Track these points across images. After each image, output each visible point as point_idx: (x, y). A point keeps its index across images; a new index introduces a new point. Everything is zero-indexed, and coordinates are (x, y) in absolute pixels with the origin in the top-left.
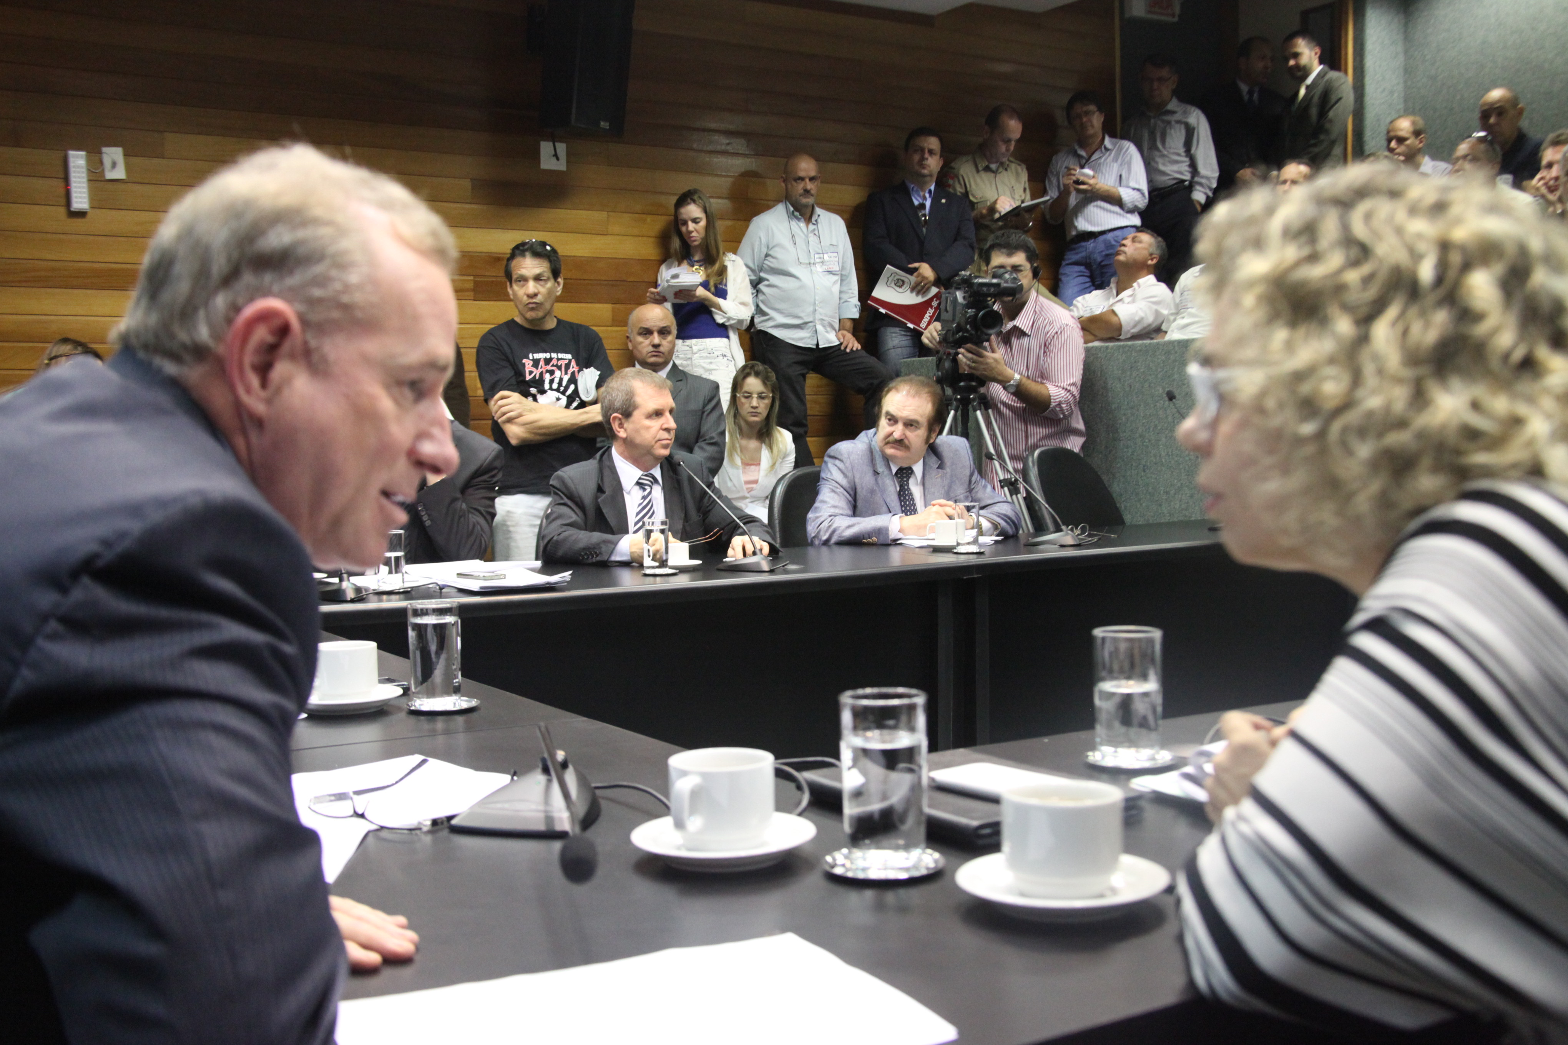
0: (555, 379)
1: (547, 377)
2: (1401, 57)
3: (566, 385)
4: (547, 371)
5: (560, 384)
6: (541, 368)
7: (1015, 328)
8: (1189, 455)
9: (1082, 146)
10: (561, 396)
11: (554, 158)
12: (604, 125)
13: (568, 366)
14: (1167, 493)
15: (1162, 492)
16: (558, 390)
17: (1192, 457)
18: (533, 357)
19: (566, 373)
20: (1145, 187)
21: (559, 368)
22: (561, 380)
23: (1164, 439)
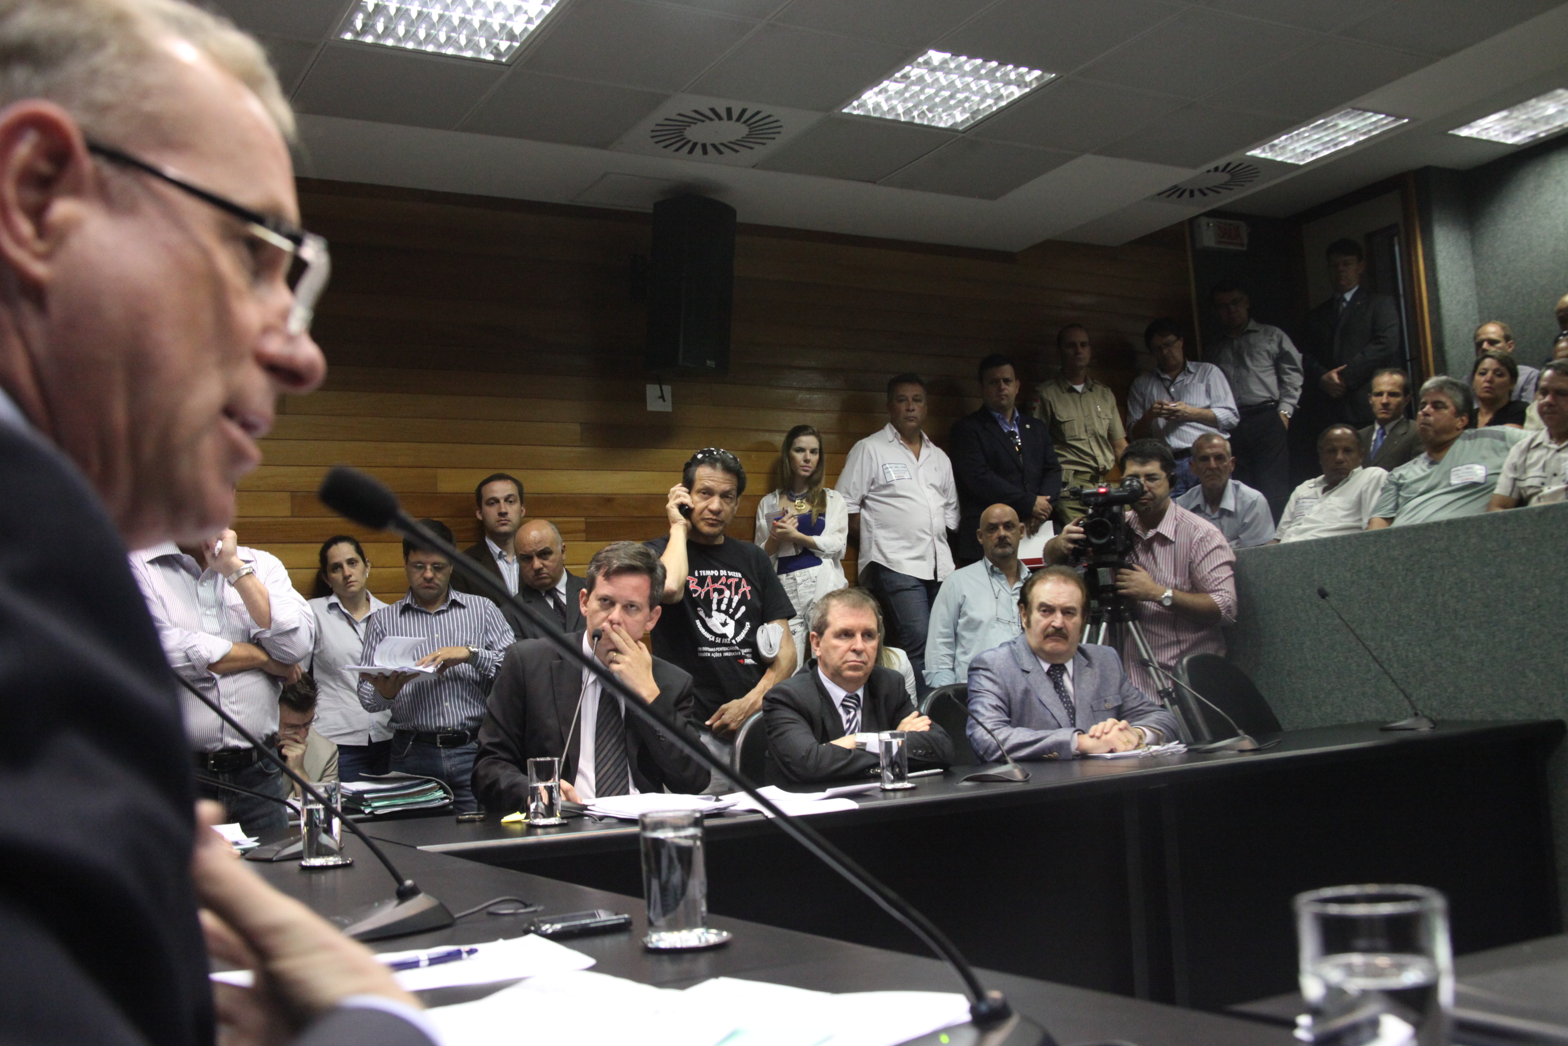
0: (725, 599)
1: (715, 596)
2: (1471, 270)
3: (736, 607)
4: (715, 590)
5: (729, 605)
6: (708, 586)
7: (1158, 534)
8: (1337, 656)
9: (1165, 371)
10: (729, 621)
11: (661, 400)
12: (710, 363)
13: (738, 586)
14: (1316, 697)
15: (1310, 697)
16: (726, 612)
17: (1342, 659)
18: (699, 573)
19: (736, 593)
20: (1233, 405)
21: (729, 587)
22: (731, 600)
23: (1308, 643)
